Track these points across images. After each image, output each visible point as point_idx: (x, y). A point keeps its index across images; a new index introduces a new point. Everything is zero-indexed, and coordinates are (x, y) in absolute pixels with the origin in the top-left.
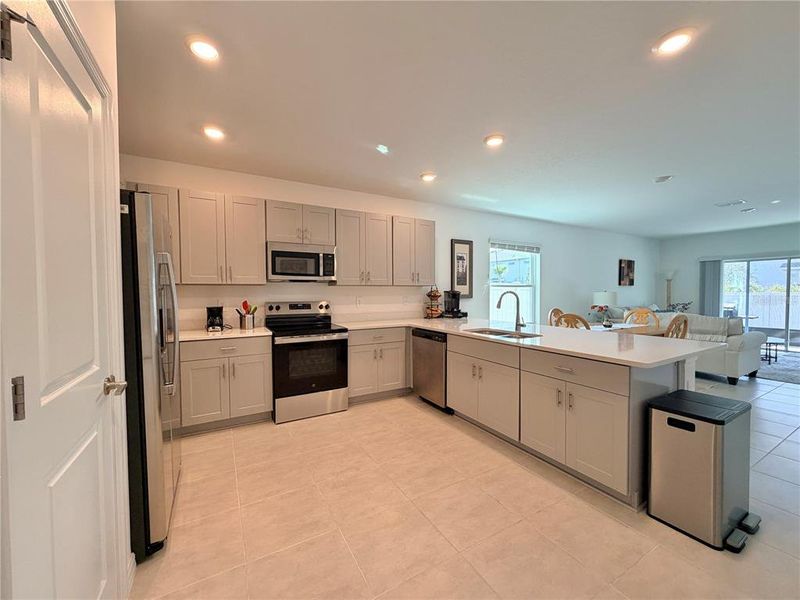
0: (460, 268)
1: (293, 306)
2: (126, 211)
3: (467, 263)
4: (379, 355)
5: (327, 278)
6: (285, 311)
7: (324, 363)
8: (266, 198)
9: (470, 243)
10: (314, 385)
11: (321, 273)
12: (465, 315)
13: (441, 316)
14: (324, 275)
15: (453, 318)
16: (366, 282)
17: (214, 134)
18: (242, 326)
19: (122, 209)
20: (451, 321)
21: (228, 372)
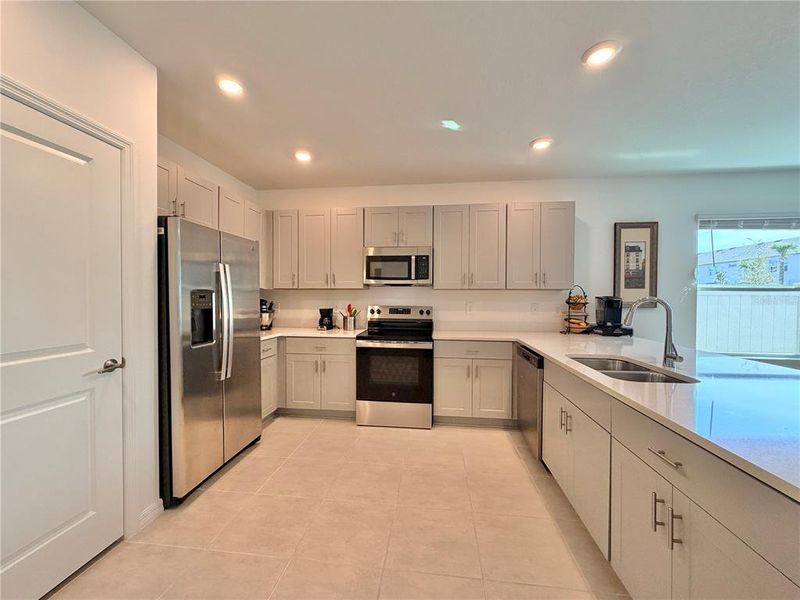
0: (629, 263)
1: (393, 311)
2: (163, 232)
3: (646, 255)
4: (473, 373)
5: (421, 282)
6: (386, 315)
7: (408, 373)
8: (364, 206)
9: (653, 226)
10: (394, 394)
11: (413, 277)
12: (629, 332)
13: (588, 331)
14: (416, 279)
15: (603, 335)
16: (469, 286)
17: (303, 157)
18: (345, 327)
19: (158, 231)
20: (601, 339)
21: (320, 368)
